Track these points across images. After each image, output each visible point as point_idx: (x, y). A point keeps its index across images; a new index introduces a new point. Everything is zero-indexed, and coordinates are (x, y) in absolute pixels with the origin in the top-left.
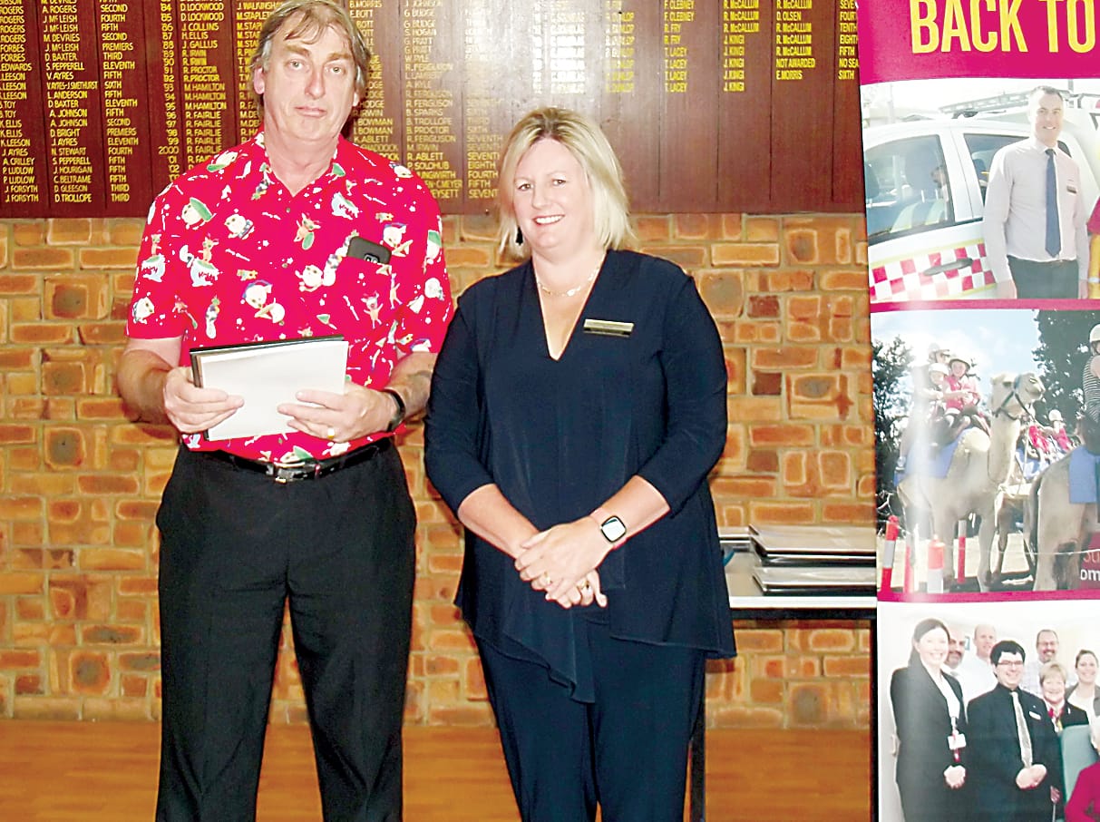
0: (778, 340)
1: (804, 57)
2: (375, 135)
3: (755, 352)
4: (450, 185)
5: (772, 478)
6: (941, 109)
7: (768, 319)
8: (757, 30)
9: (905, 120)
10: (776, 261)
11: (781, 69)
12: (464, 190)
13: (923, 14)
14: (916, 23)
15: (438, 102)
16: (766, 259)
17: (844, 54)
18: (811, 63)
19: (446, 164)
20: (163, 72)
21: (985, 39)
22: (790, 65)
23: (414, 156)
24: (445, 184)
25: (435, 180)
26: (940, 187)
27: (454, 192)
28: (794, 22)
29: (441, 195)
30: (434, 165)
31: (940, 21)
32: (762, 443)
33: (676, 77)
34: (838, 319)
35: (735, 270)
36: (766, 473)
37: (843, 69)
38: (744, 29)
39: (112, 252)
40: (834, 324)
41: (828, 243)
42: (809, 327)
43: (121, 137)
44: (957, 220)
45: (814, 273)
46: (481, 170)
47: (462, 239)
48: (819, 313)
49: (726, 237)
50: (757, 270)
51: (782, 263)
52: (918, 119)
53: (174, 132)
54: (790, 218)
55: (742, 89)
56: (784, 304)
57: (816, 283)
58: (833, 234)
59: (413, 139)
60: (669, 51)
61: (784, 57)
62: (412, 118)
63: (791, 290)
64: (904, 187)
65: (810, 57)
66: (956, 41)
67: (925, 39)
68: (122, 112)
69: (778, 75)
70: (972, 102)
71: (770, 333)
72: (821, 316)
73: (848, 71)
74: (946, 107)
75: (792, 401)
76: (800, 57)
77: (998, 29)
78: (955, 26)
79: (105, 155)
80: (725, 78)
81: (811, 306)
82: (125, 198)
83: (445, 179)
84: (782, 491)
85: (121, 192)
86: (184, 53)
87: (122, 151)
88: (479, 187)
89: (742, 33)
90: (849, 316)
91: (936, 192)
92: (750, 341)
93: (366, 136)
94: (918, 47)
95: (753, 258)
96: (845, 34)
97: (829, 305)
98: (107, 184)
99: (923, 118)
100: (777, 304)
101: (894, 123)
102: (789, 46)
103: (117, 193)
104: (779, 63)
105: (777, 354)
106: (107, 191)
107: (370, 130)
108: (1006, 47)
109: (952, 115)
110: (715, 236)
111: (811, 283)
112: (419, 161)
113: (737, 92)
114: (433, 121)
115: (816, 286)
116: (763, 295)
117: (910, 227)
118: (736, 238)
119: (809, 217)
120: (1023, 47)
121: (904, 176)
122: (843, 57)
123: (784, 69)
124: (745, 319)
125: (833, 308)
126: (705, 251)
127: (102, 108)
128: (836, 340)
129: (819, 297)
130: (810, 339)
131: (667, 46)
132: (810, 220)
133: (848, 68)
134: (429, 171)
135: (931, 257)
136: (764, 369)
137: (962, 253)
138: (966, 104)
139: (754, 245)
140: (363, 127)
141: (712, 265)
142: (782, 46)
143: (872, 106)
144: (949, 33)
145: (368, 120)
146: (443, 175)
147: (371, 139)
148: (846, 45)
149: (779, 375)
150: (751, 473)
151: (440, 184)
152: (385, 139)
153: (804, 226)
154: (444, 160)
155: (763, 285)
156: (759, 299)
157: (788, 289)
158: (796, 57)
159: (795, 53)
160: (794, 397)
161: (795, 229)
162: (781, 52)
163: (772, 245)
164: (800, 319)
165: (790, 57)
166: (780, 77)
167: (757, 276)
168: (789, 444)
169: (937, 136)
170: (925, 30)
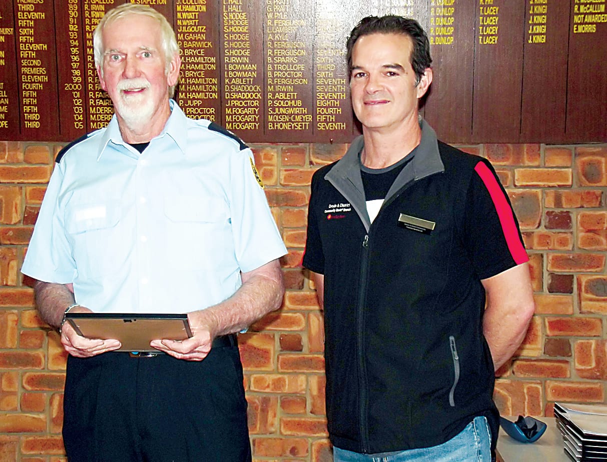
0: (570, 247)
1: (598, 13)
2: (242, 78)
3: (550, 258)
4: (302, 119)
5: (567, 362)
7: (563, 231)
10: (570, 183)
11: (578, 24)
12: (313, 124)
15: (294, 51)
16: (561, 181)
18: (604, 19)
19: (299, 103)
20: (69, 23)
22: (586, 20)
23: (274, 96)
24: (298, 118)
25: (290, 115)
27: (305, 125)
29: (295, 127)
30: (289, 103)
32: (557, 333)
33: (488, 32)
35: (534, 190)
36: (559, 358)
39: (25, 169)
42: (597, 237)
43: (33, 75)
45: (602, 193)
46: (326, 108)
47: (311, 163)
49: (527, 163)
50: (552, 190)
51: (575, 186)
53: (77, 72)
54: (581, 148)
55: (544, 41)
56: (576, 217)
57: (604, 201)
59: (273, 82)
60: (483, 10)
61: (581, 14)
62: (273, 64)
63: (582, 207)
65: (604, 13)
68: (34, 55)
69: (575, 29)
71: (563, 242)
75: (582, 298)
76: (595, 14)
79: (19, 90)
80: (530, 32)
81: (599, 220)
82: (36, 125)
83: (298, 114)
84: (574, 372)
85: (33, 121)
86: (86, 7)
87: (34, 86)
88: (325, 121)
92: (547, 248)
93: (235, 78)
95: (548, 180)
98: (21, 113)
100: (570, 218)
102: (585, 5)
103: (30, 121)
104: (576, 19)
105: (570, 259)
106: (22, 119)
107: (238, 74)
110: (518, 162)
111: (599, 201)
112: (278, 99)
113: (539, 43)
114: (289, 67)
115: (604, 204)
116: (558, 211)
118: (536, 163)
119: (598, 147)
123: (581, 24)
124: (542, 230)
126: (509, 174)
127: (18, 51)
130: (598, 247)
131: (482, 6)
132: (597, 150)
134: (285, 107)
136: (558, 271)
139: (550, 169)
140: (233, 71)
141: (515, 186)
142: (579, 4)
145: (236, 65)
146: (296, 111)
147: (239, 81)
149: (572, 276)
150: (547, 357)
151: (294, 118)
152: (250, 81)
153: (593, 154)
154: (297, 99)
155: (558, 202)
156: (553, 214)
157: (579, 206)
158: (591, 13)
159: (591, 10)
160: (584, 295)
161: (586, 156)
162: (579, 9)
163: (566, 169)
164: (589, 231)
165: (586, 14)
166: (577, 30)
167: (553, 194)
168: (580, 334)
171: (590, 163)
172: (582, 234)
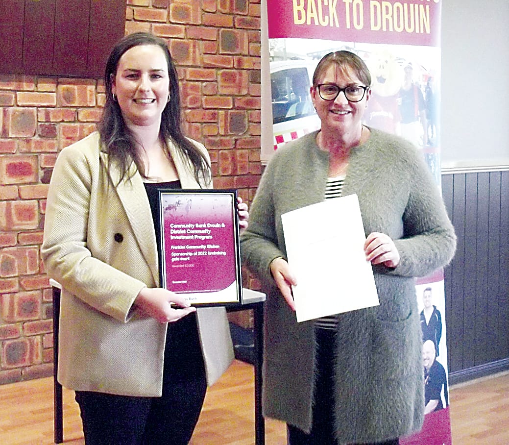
0: (56, 150)
3: (43, 157)
6: (308, 54)
7: (50, 138)
9: (292, 59)
10: (55, 104)
13: (299, 4)
14: (296, 8)
16: (49, 102)
21: (324, 20)
26: (308, 95)
31: (305, 9)
35: (31, 109)
41: (83, 94)
45: (75, 112)
48: (78, 134)
49: (26, 88)
50: (44, 109)
51: (58, 106)
52: (297, 59)
54: (61, 80)
56: (59, 129)
57: (76, 118)
58: (86, 88)
63: (63, 122)
64: (291, 94)
66: (312, 19)
67: (300, 18)
70: (320, 52)
71: (51, 146)
74: (310, 53)
77: (329, 15)
78: (312, 12)
81: (74, 130)
91: (306, 97)
92: (40, 151)
94: (296, 22)
95: (41, 101)
97: (84, 130)
99: (300, 59)
100: (55, 129)
101: (286, 60)
108: (332, 25)
109: (312, 58)
110: (18, 88)
116: (47, 124)
117: (295, 115)
120: (338, 25)
121: (292, 88)
124: (37, 138)
125: (86, 132)
126: (13, 96)
129: (78, 125)
138: (317, 52)
139: (41, 93)
141: (17, 105)
143: (275, 50)
144: (310, 15)
153: (69, 83)
155: (47, 118)
156: (45, 126)
157: (61, 120)
161: (65, 85)
163: (52, 94)
164: (68, 138)
167: (44, 112)
169: (306, 69)
170: (299, 12)
171: (68, 89)
172: (63, 140)
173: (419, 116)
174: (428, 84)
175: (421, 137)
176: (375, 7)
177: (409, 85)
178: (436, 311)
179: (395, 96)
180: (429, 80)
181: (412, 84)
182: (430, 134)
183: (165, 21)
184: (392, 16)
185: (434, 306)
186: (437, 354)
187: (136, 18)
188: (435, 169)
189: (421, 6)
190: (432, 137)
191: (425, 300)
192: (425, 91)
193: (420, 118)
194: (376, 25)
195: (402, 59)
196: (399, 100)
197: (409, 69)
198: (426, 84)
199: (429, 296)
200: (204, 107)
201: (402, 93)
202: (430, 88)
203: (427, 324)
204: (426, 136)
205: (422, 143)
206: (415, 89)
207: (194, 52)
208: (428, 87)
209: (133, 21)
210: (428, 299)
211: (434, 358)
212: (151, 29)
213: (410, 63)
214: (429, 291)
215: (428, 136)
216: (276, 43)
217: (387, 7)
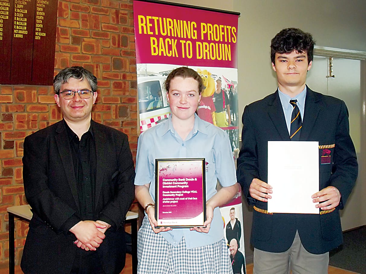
0: (12, 129)
1: (24, 30)
3: (4, 134)
5: (12, 178)
6: (159, 73)
7: (9, 122)
8: (8, 18)
9: (150, 76)
10: (12, 102)
11: (15, 33)
13: (154, 44)
14: (152, 46)
16: (8, 101)
17: (37, 31)
18: (26, 33)
21: (169, 53)
22: (19, 32)
26: (160, 97)
28: (21, 17)
31: (158, 46)
32: (7, 166)
34: (33, 121)
36: (8, 176)
37: (37, 36)
38: (3, 18)
40: (32, 123)
41: (29, 96)
42: (23, 124)
44: (164, 106)
45: (25, 106)
48: (26, 119)
50: (5, 104)
51: (14, 103)
52: (154, 76)
54: (16, 86)
55: (2, 39)
56: (15, 116)
57: (25, 109)
58: (31, 92)
61: (17, 29)
63: (17, 112)
65: (26, 30)
66: (162, 52)
67: (155, 52)
69: (15, 35)
70: (167, 71)
71: (10, 127)
72: (27, 121)
73: (38, 37)
74: (161, 72)
75: (18, 151)
76: (22, 30)
77: (172, 50)
78: (162, 48)
81: (24, 117)
84: (14, 182)
89: (2, 19)
90: (36, 121)
91: (159, 98)
92: (3, 130)
94: (153, 54)
95: (3, 100)
96: (38, 23)
97: (30, 117)
100: (12, 116)
101: (147, 76)
102: (19, 26)
104: (15, 31)
105: (12, 134)
108: (174, 56)
109: (162, 75)
111: (24, 109)
115: (25, 110)
116: (7, 113)
117: (152, 108)
120: (177, 56)
121: (150, 93)
122: (37, 32)
123: (17, 34)
125: (31, 118)
128: (32, 129)
129: (26, 114)
132: (23, 87)
133: (38, 36)
135: (158, 117)
136: (8, 140)
137: (166, 116)
138: (165, 72)
139: (3, 95)
142: (16, 25)
143: (140, 70)
144: (161, 50)
148: (38, 27)
149: (13, 141)
150: (4, 177)
153: (21, 89)
155: (7, 110)
156: (5, 115)
158: (21, 30)
159: (21, 28)
160: (19, 149)
161: (18, 90)
162: (16, 27)
163: (10, 96)
164: (20, 122)
165: (19, 30)
166: (15, 36)
167: (5, 106)
168: (17, 165)
169: (159, 81)
170: (154, 48)
171: (20, 93)
172: (17, 123)
173: (226, 108)
174: (231, 89)
175: (227, 120)
176: (199, 45)
177: (220, 91)
178: (238, 222)
179: (212, 97)
180: (231, 87)
181: (221, 90)
182: (232, 118)
183: (79, 52)
184: (209, 51)
185: (236, 218)
186: (239, 247)
187: (61, 51)
188: (235, 139)
189: (226, 45)
190: (233, 120)
191: (231, 215)
192: (229, 94)
193: (226, 109)
194: (200, 56)
195: (215, 75)
196: (214, 99)
197: (219, 81)
198: (229, 89)
199: (233, 213)
200: (103, 102)
201: (215, 95)
202: (231, 92)
203: (233, 229)
204: (230, 119)
205: (227, 124)
206: (223, 92)
207: (97, 70)
208: (230, 91)
209: (60, 52)
210: (233, 214)
211: (237, 249)
212: (70, 57)
213: (220, 78)
214: (233, 210)
215: (231, 120)
216: (141, 66)
217: (206, 46)
